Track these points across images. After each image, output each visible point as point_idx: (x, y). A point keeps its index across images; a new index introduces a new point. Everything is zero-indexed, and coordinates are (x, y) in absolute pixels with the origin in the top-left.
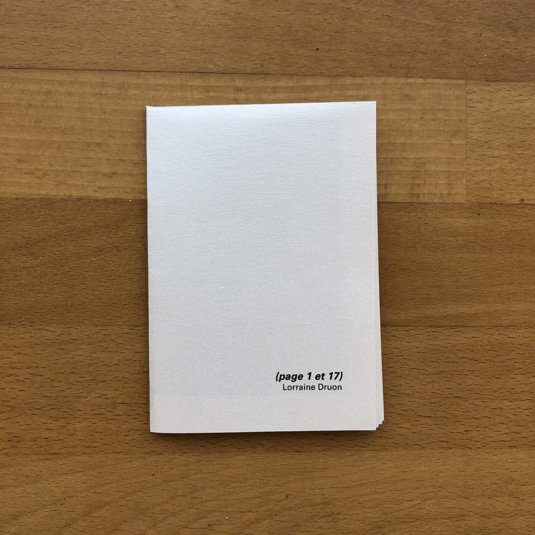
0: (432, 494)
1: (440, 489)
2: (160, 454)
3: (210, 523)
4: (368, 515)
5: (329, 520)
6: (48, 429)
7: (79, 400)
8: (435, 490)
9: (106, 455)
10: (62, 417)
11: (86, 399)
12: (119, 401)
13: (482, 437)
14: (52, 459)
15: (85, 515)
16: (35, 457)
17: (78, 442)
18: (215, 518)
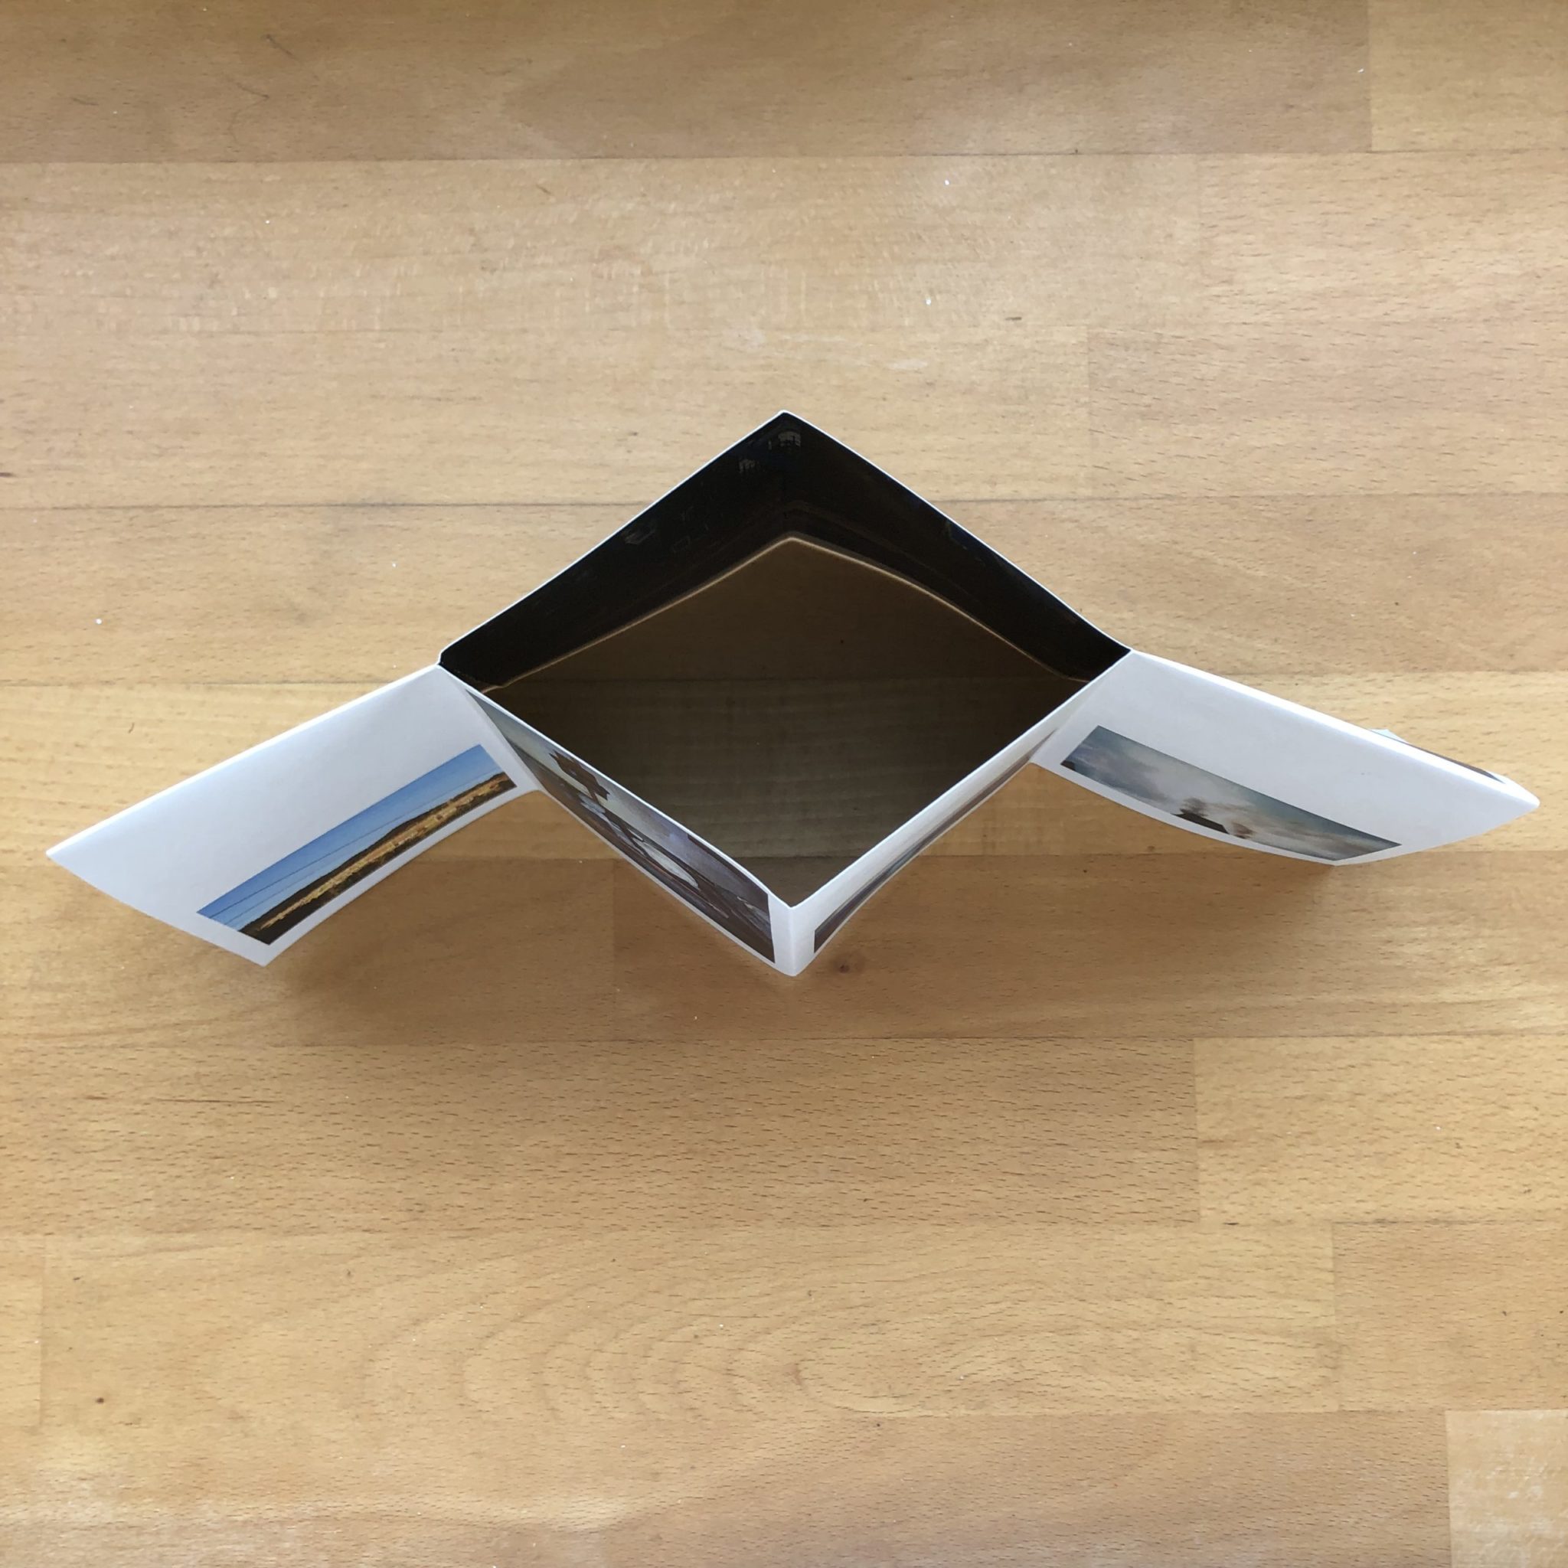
0: (1029, 1294)
1: (1039, 1285)
2: (624, 1229)
3: (697, 1334)
4: (931, 1324)
5: (872, 1331)
6: (463, 1193)
7: (507, 1149)
8: (1033, 1287)
9: (546, 1231)
10: (483, 1176)
11: (518, 1148)
12: (566, 1150)
13: (1104, 1206)
14: (468, 1237)
15: (514, 1321)
16: (445, 1234)
17: (506, 1212)
18: (704, 1326)
